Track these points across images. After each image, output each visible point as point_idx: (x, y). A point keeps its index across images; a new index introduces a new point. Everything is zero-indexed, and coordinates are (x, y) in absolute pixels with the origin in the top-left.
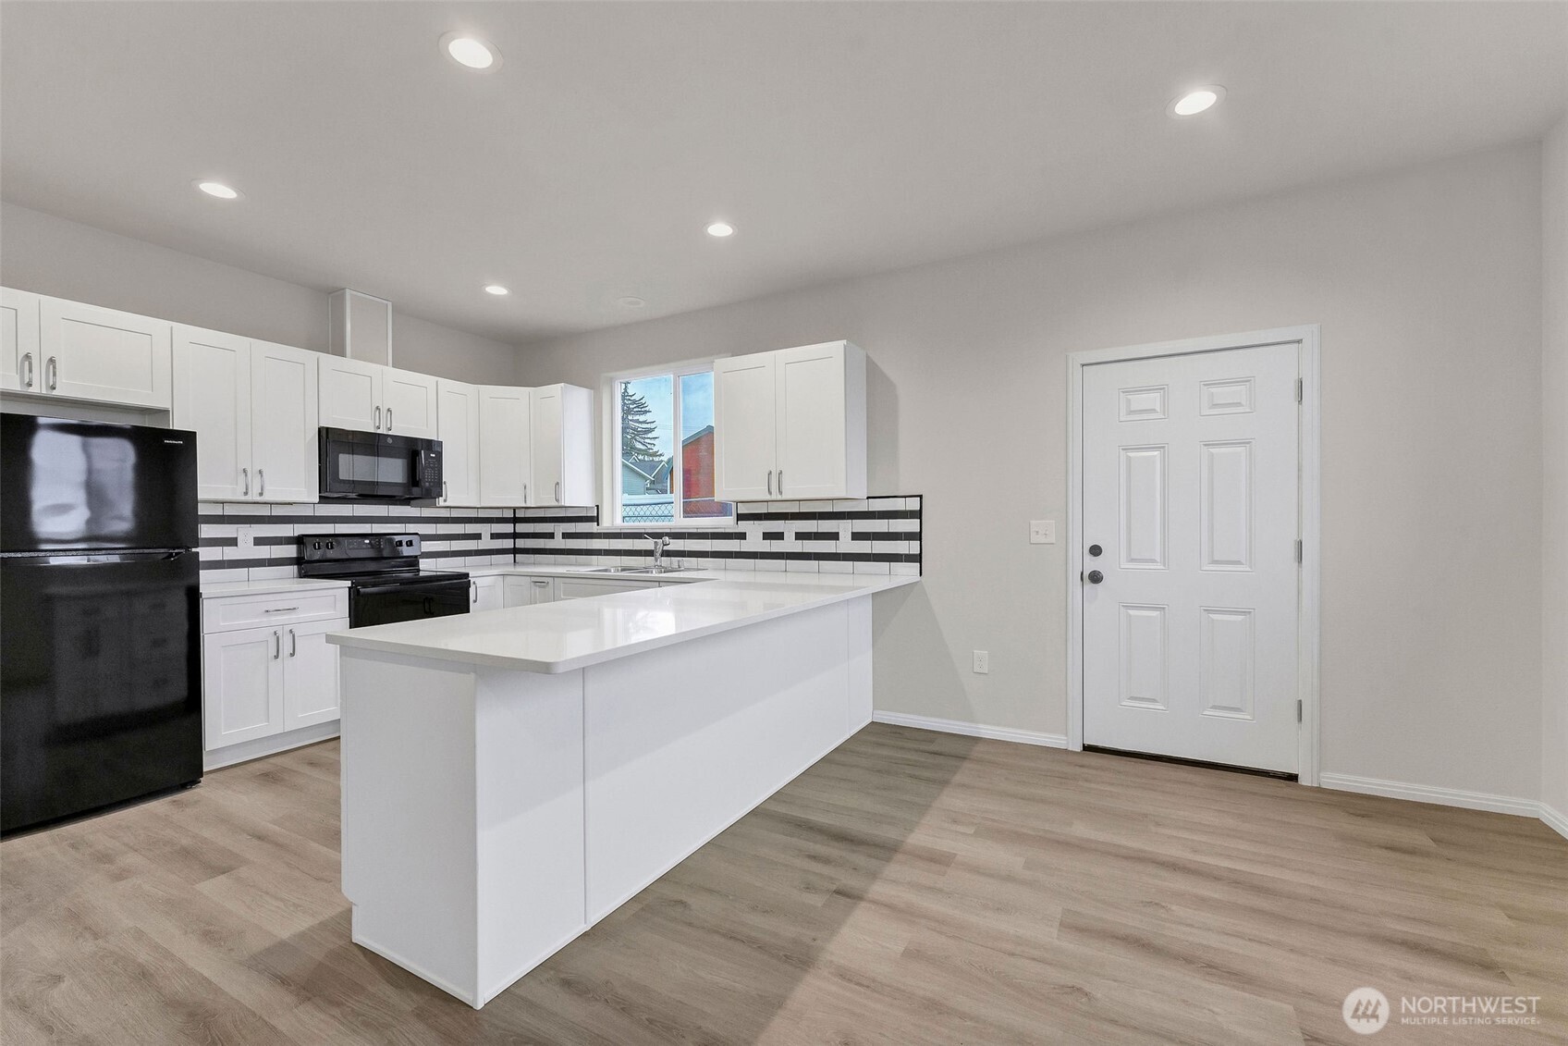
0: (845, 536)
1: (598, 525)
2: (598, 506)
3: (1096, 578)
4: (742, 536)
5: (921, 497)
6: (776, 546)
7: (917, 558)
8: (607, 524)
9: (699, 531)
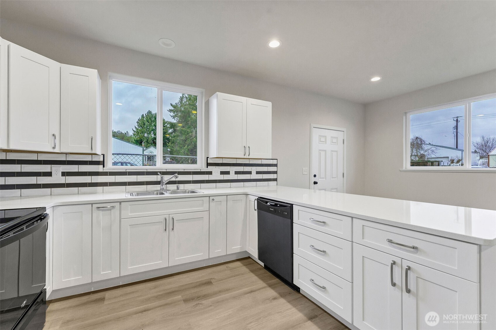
0: (254, 173)
1: (104, 167)
2: (104, 155)
3: (315, 183)
4: (210, 173)
5: (277, 160)
6: (226, 177)
7: (275, 180)
8: (109, 167)
9: (185, 171)
